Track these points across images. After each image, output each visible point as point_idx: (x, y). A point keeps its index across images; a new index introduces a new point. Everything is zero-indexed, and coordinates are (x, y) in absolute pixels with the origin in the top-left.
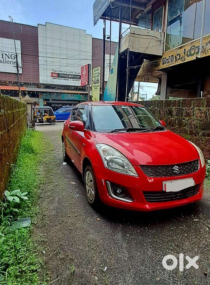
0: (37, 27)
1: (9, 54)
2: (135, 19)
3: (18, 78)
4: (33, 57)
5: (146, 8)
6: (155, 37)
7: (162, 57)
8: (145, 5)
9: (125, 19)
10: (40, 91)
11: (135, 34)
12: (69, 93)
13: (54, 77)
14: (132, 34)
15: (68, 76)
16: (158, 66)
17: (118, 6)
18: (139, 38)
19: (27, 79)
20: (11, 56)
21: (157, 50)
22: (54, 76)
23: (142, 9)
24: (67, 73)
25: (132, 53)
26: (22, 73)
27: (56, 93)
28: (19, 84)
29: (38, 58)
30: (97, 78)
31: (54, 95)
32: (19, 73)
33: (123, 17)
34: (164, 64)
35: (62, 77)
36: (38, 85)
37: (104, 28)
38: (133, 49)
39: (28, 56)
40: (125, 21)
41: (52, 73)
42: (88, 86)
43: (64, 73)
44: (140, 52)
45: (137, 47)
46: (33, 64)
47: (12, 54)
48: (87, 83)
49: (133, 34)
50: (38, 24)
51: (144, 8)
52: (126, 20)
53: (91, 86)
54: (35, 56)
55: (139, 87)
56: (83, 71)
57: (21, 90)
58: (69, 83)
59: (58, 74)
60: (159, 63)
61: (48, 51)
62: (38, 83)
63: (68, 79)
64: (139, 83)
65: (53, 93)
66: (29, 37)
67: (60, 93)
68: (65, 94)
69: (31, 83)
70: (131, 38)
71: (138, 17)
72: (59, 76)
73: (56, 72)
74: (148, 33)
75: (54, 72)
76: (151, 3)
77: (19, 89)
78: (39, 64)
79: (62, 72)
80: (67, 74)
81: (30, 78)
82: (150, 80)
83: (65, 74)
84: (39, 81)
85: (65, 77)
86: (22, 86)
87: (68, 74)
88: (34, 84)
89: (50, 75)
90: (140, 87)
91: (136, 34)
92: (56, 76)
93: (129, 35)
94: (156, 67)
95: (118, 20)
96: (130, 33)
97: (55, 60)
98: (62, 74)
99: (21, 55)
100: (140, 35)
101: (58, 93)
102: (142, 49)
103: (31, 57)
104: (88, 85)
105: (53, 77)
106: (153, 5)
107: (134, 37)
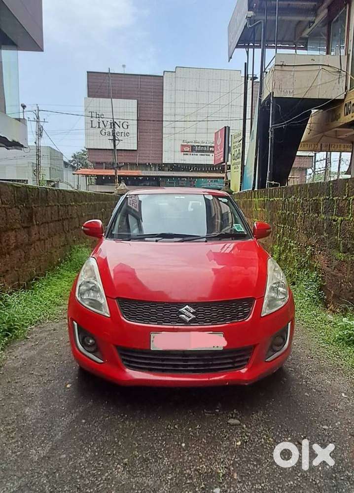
0: (163, 77)
1: (120, 122)
2: (302, 39)
3: (115, 156)
4: (155, 123)
5: (316, 15)
6: (328, 66)
7: (345, 101)
8: (315, 11)
9: (285, 41)
10: (161, 175)
11: (285, 66)
12: (209, 178)
13: (185, 152)
14: (280, 67)
15: (208, 149)
16: (337, 120)
17: (260, 23)
18: (293, 72)
19: (144, 158)
20: (123, 124)
21: (332, 88)
22: (185, 150)
23: (310, 18)
24: (206, 145)
25: (279, 100)
26: (136, 149)
27: (186, 177)
28: (115, 166)
29: (162, 124)
30: (238, 149)
31: (183, 180)
32: (117, 148)
33: (283, 39)
34: (347, 114)
35: (198, 151)
36: (162, 167)
37: (246, 63)
38: (281, 93)
39: (146, 122)
40: (288, 46)
41: (182, 145)
42: (224, 164)
43: (202, 145)
44: (295, 97)
45: (289, 89)
46: (154, 134)
47: (123, 121)
48: (222, 159)
49: (282, 65)
50: (164, 72)
51: (314, 16)
52: (287, 43)
53: (228, 163)
54: (157, 121)
55: (340, 161)
56: (217, 139)
57: (118, 174)
58: (209, 160)
59: (193, 146)
60: (340, 114)
61: (178, 111)
62: (160, 162)
63: (208, 154)
64: (341, 154)
65: (181, 177)
66: (149, 93)
67: (193, 177)
68: (200, 179)
69: (149, 164)
70: (278, 74)
71: (307, 35)
72: (193, 149)
73: (189, 144)
74: (312, 60)
75: (186, 144)
76: (325, 5)
77: (116, 173)
78: (162, 133)
79: (198, 143)
80: (206, 147)
81: (148, 157)
82: (334, 147)
83: (204, 146)
84: (162, 160)
85: (203, 151)
86: (120, 168)
87: (209, 145)
88: (155, 165)
89: (179, 148)
90: (342, 162)
91: (287, 66)
92: (188, 150)
93: (273, 69)
94: (335, 122)
95: (273, 45)
96: (276, 65)
97: (189, 124)
98: (198, 146)
99: (136, 121)
100: (295, 67)
101: (190, 177)
102: (300, 91)
103: (151, 123)
104: (224, 162)
105: (183, 153)
106: (329, 7)
107: (283, 72)
